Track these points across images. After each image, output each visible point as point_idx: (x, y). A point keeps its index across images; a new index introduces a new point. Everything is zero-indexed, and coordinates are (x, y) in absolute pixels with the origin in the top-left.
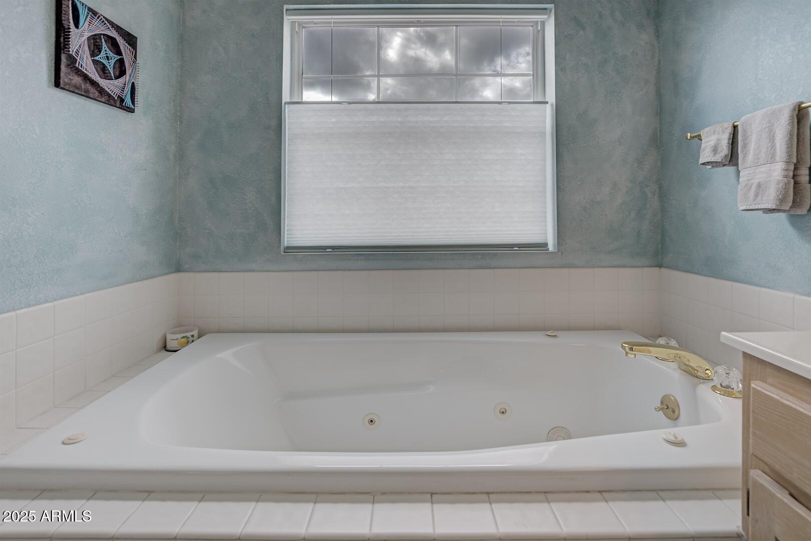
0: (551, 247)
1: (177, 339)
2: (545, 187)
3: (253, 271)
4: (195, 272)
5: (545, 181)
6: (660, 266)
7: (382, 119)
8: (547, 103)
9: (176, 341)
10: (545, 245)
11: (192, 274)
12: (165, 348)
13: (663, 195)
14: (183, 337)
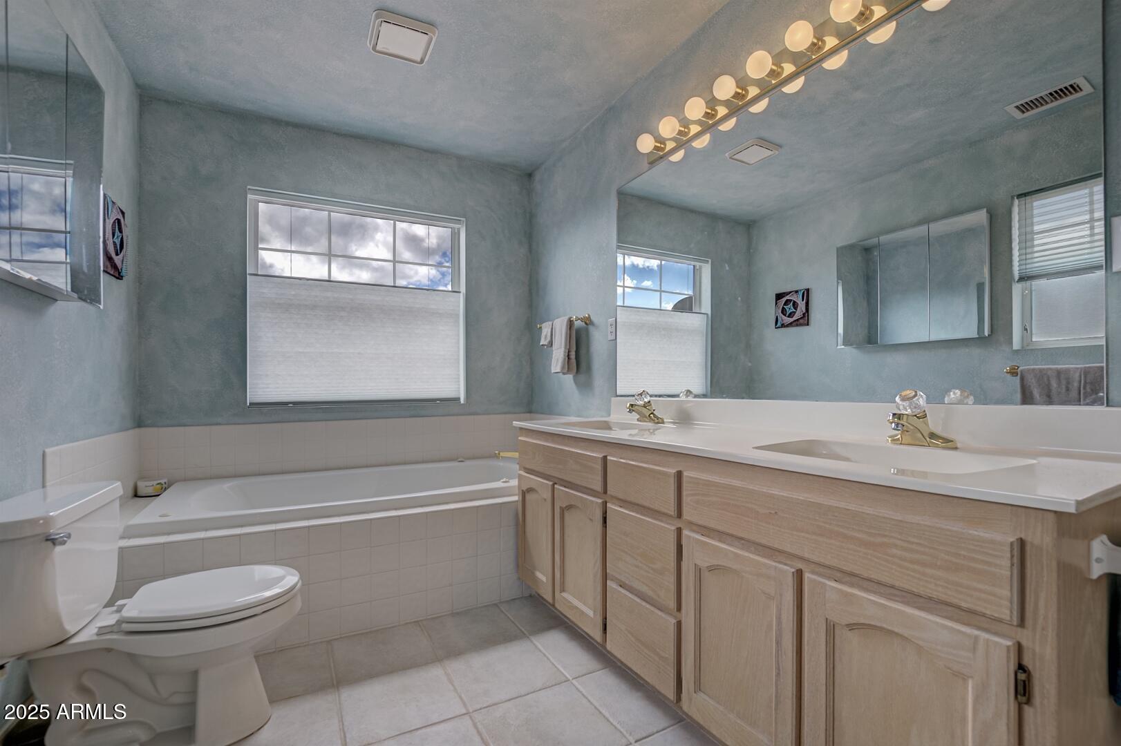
0: (462, 401)
1: (153, 485)
2: (459, 356)
3: (220, 424)
4: (158, 427)
5: (459, 351)
6: (530, 412)
7: (336, 296)
8: (460, 292)
9: (152, 487)
10: (458, 399)
11: (155, 429)
12: (136, 495)
13: (532, 363)
14: (158, 484)
